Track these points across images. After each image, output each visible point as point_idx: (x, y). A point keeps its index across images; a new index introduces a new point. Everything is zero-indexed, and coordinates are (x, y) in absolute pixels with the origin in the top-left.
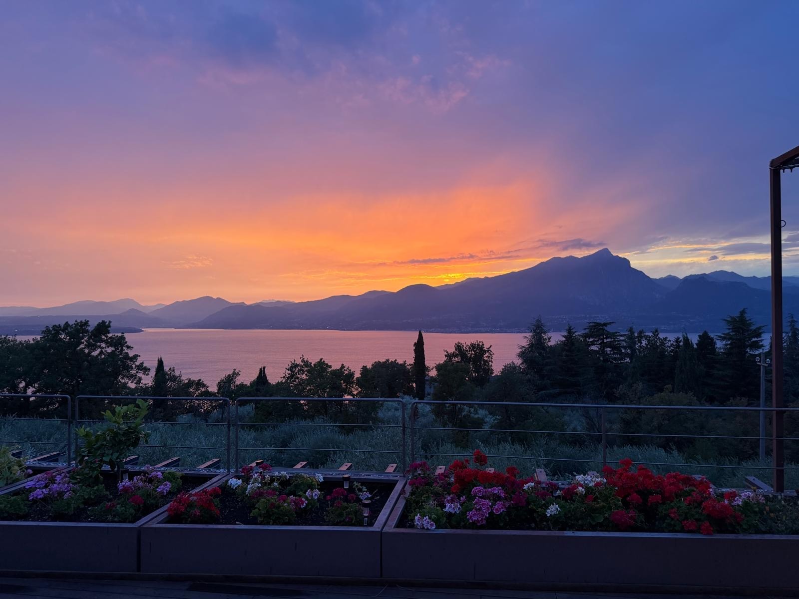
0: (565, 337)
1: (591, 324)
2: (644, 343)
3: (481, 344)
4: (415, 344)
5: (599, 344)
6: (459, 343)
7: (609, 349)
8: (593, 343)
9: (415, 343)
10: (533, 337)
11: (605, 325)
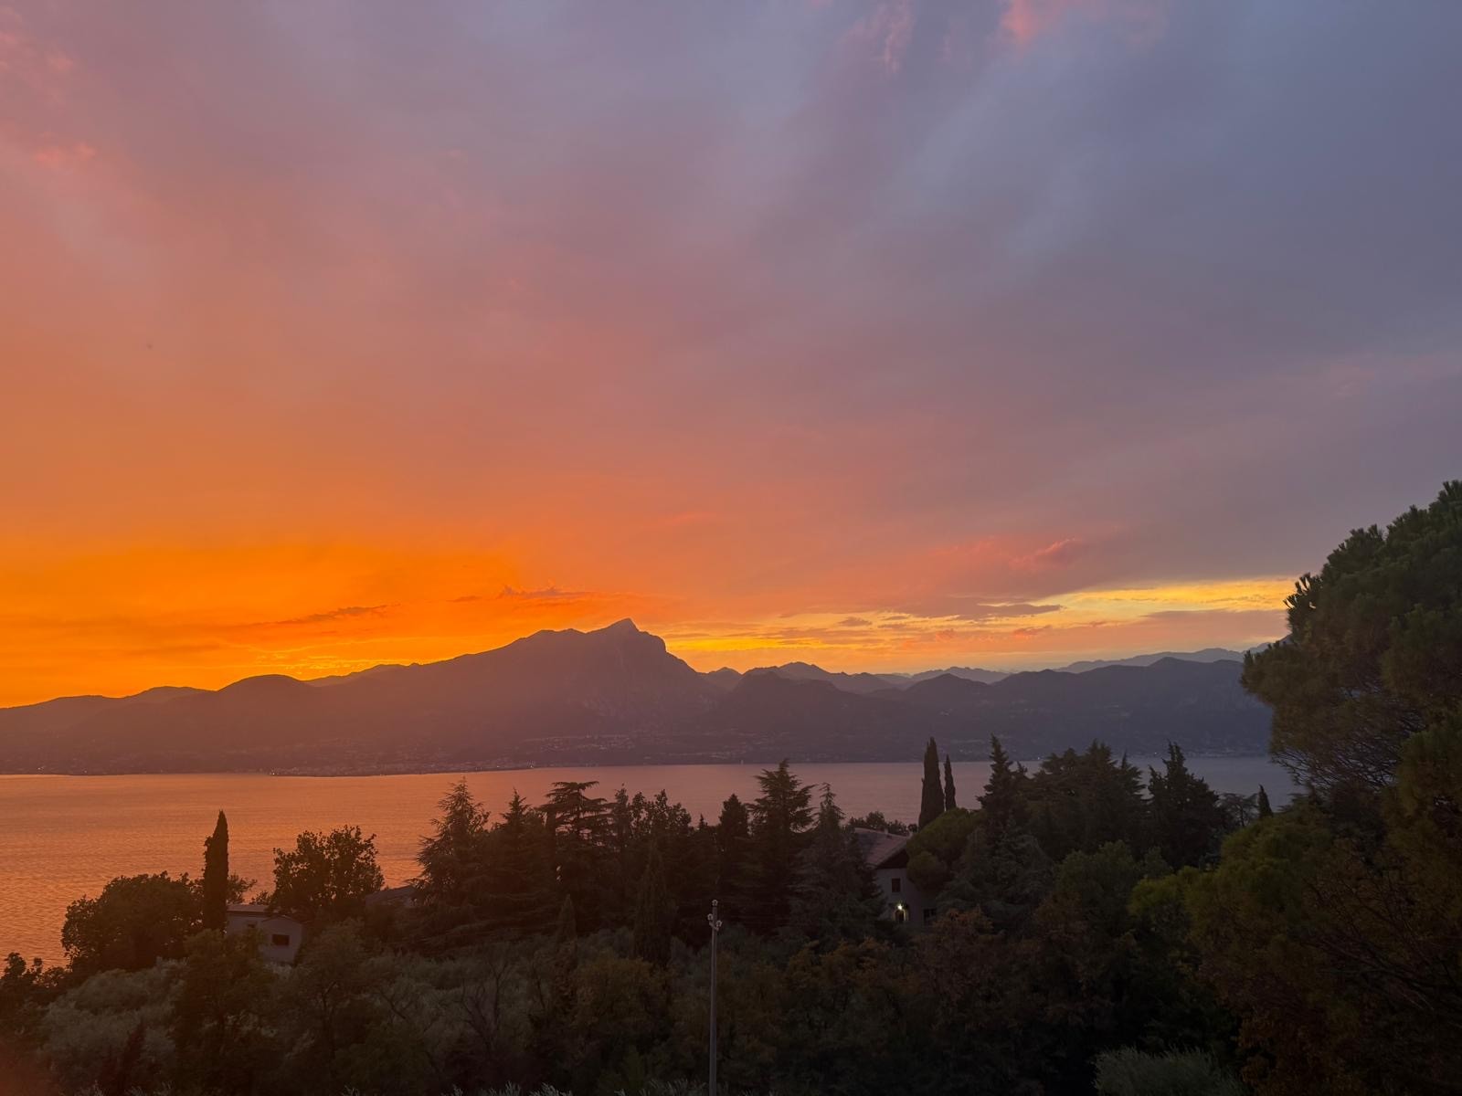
0: (507, 818)
1: (559, 787)
2: (644, 815)
3: (353, 834)
4: (209, 841)
5: (572, 822)
6: (306, 833)
7: (587, 831)
8: (561, 821)
9: (209, 838)
10: (450, 819)
11: (583, 786)
